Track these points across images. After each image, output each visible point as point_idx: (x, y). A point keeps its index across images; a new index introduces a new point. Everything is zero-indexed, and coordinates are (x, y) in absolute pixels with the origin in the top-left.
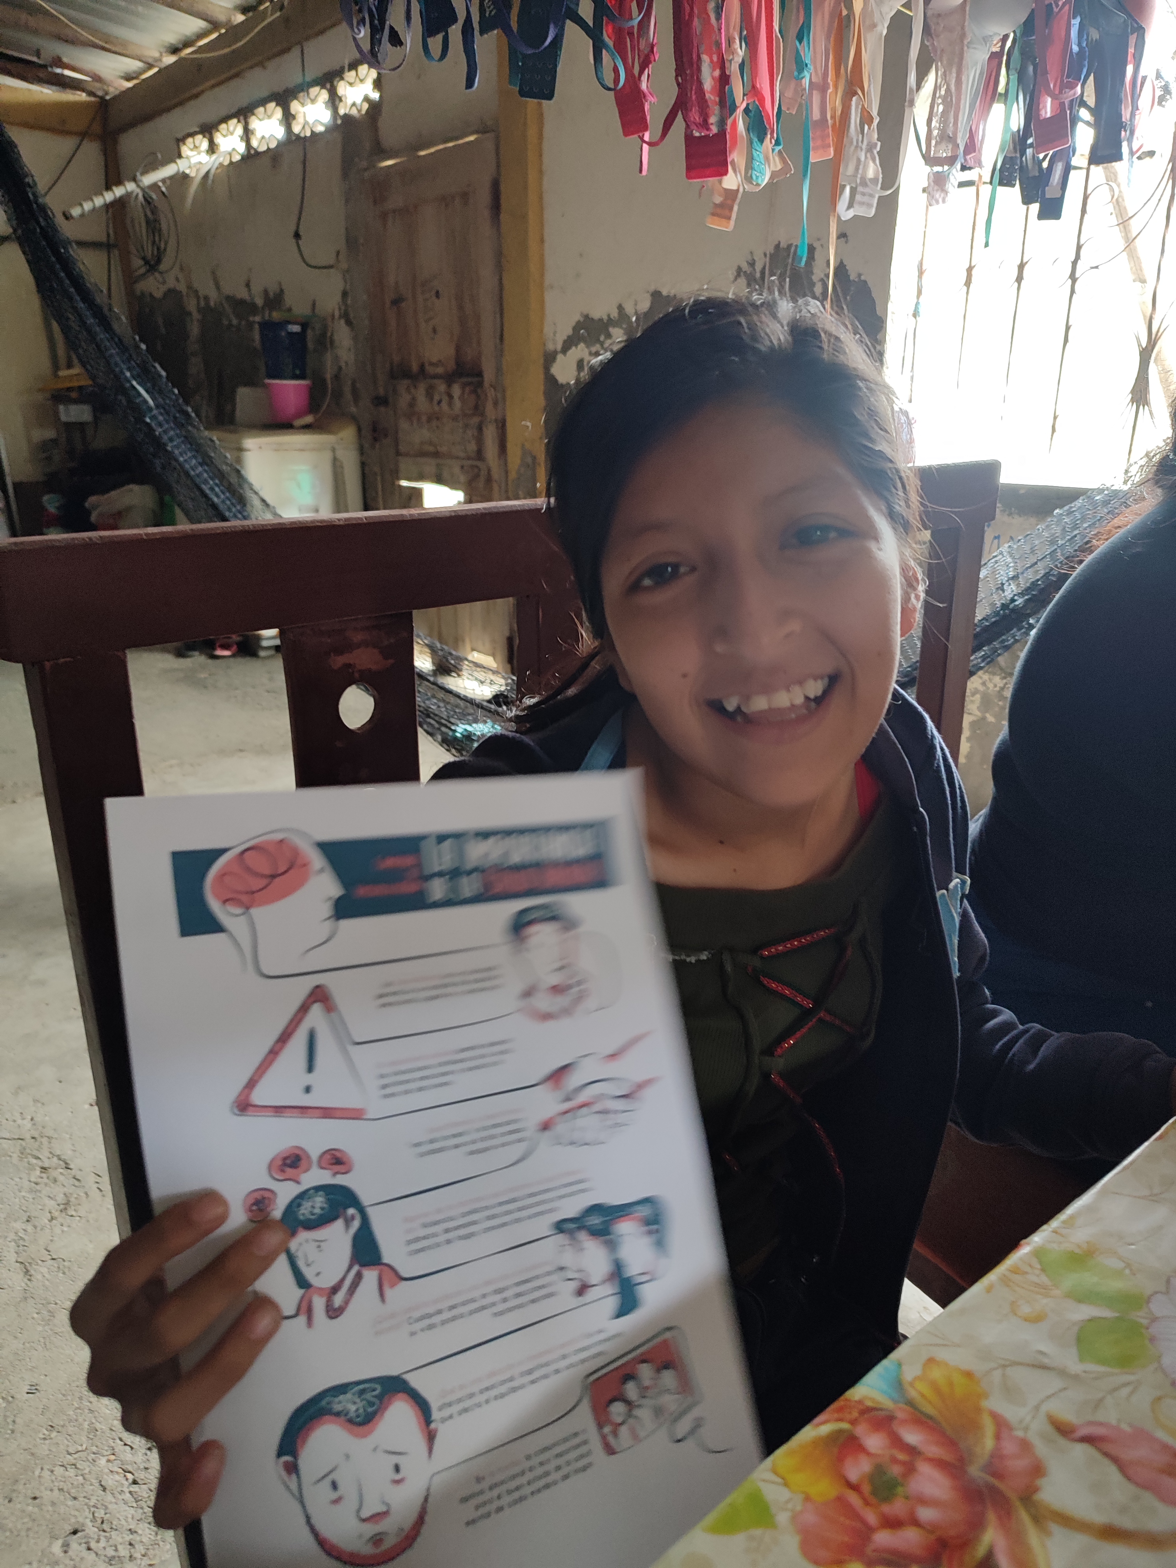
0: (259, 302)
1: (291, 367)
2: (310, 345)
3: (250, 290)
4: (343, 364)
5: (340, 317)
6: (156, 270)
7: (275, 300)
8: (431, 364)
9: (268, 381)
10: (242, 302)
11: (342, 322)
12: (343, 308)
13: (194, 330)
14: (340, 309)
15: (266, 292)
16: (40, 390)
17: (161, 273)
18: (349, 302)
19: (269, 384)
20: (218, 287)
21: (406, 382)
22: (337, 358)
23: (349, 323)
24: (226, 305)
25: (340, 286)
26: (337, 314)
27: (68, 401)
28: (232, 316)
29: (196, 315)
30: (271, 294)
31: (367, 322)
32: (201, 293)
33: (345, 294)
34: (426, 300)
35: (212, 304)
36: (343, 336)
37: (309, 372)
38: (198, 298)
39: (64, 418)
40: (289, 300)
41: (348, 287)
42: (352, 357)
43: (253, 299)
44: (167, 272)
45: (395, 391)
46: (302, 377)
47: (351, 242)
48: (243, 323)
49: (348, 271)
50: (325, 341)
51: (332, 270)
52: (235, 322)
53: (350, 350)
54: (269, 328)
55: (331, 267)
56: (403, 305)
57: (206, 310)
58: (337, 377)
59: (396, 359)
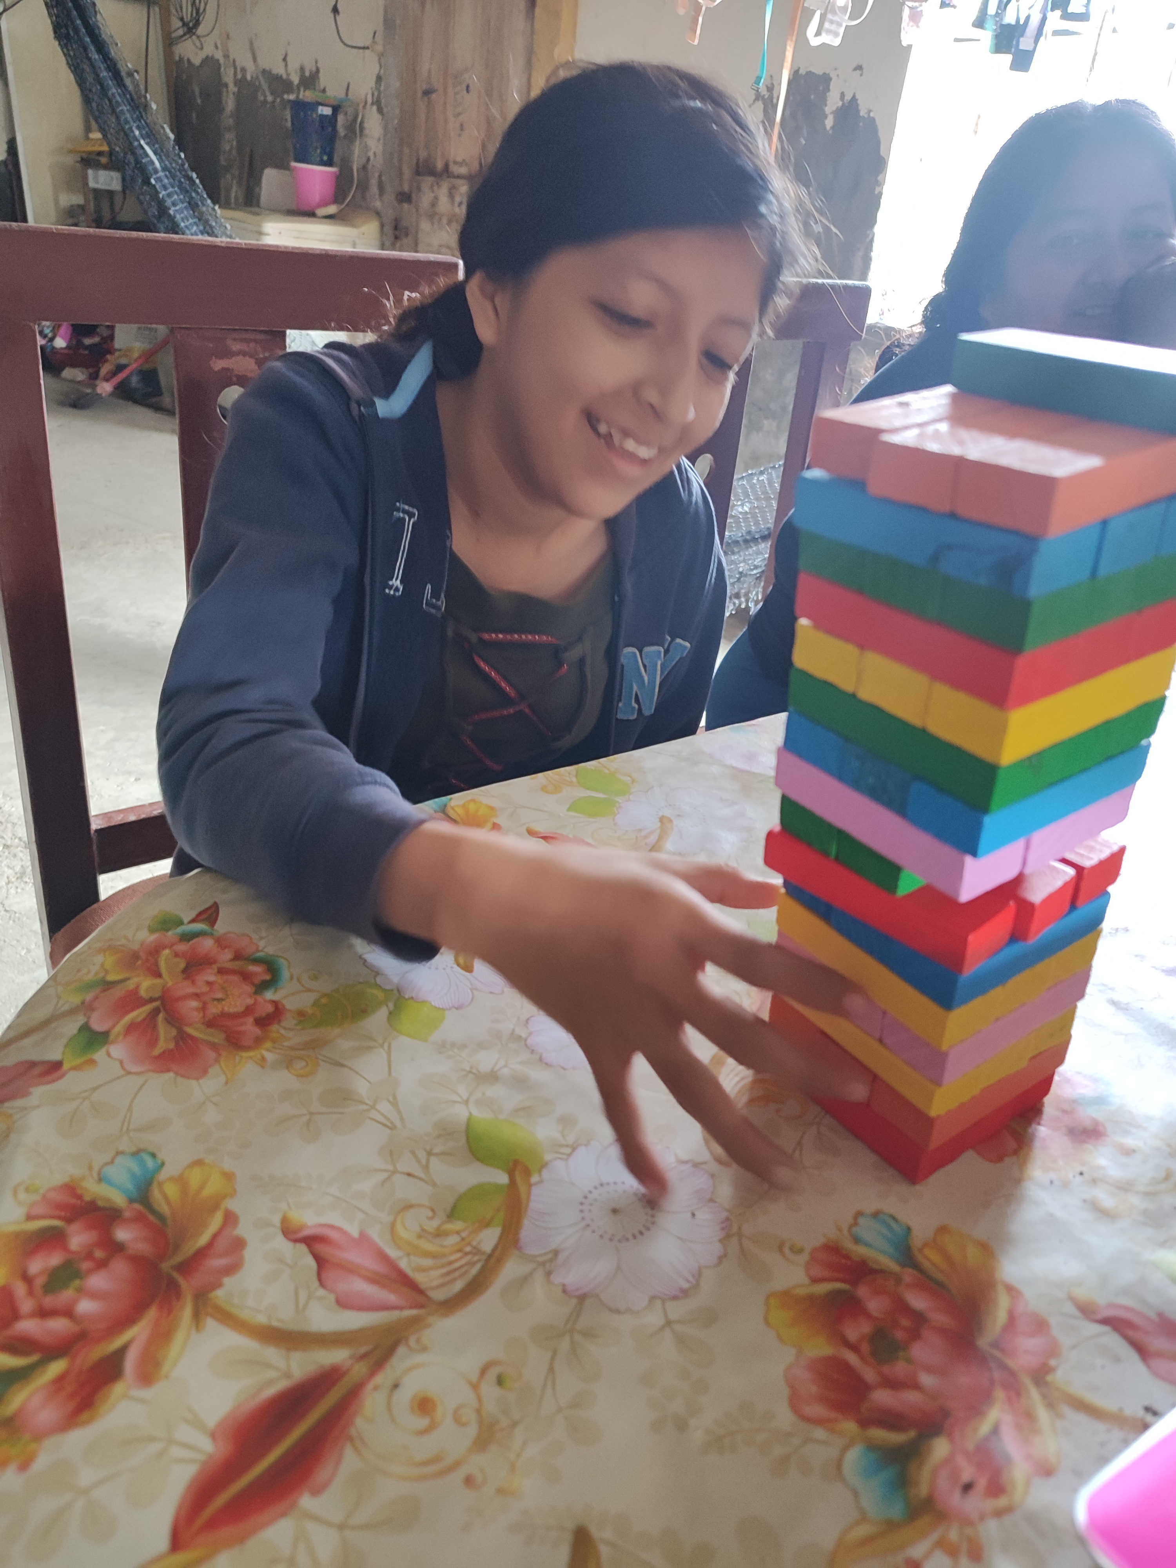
0: (295, 79)
1: (319, 151)
2: (341, 131)
3: (286, 65)
4: (371, 154)
5: (373, 104)
6: (194, 34)
7: (310, 80)
8: (456, 163)
9: (294, 164)
10: (278, 78)
11: (375, 108)
12: (376, 94)
13: (230, 104)
14: (373, 95)
15: (302, 69)
16: (70, 151)
17: (198, 37)
18: (382, 88)
19: (295, 167)
20: (255, 60)
21: (430, 180)
22: (366, 148)
23: (380, 111)
24: (261, 78)
25: (375, 69)
26: (370, 101)
27: (98, 166)
28: (268, 93)
29: (232, 88)
30: (307, 74)
31: (397, 111)
32: (239, 64)
33: (379, 79)
34: (456, 94)
35: (249, 78)
36: (373, 124)
37: (336, 159)
38: (235, 68)
39: (92, 184)
40: (324, 80)
41: (382, 72)
42: (381, 148)
43: (288, 75)
44: (204, 36)
45: (419, 189)
46: (329, 164)
47: (389, 23)
48: (278, 100)
49: (382, 55)
50: (355, 129)
51: (367, 51)
52: (270, 98)
53: (379, 139)
54: (301, 108)
55: (368, 48)
56: (434, 96)
57: (241, 83)
58: (364, 168)
59: (423, 155)
